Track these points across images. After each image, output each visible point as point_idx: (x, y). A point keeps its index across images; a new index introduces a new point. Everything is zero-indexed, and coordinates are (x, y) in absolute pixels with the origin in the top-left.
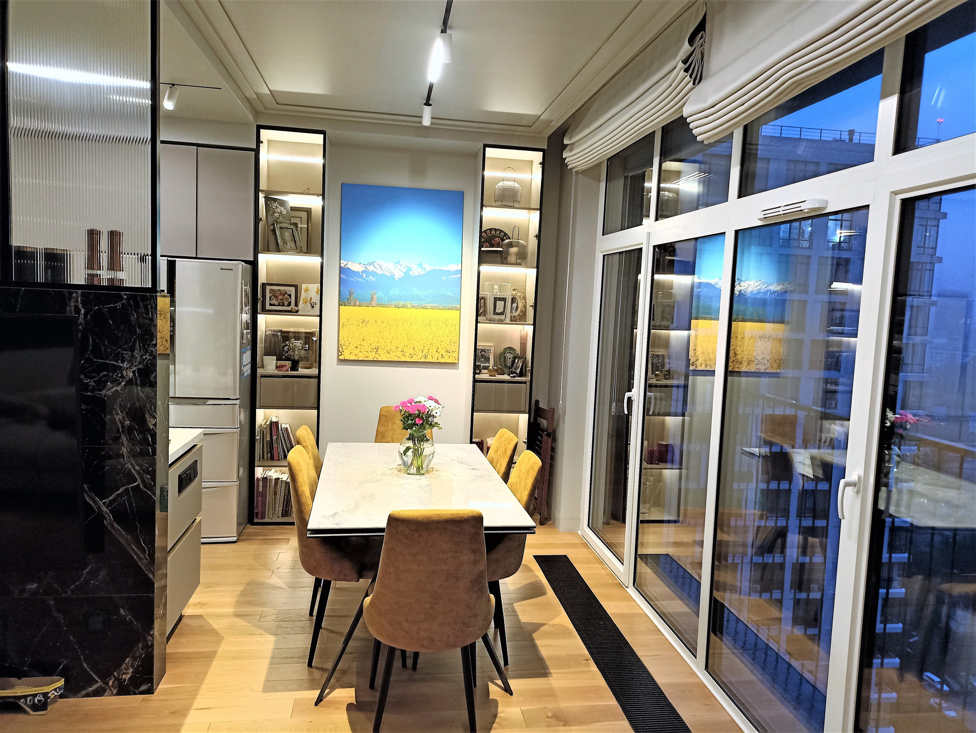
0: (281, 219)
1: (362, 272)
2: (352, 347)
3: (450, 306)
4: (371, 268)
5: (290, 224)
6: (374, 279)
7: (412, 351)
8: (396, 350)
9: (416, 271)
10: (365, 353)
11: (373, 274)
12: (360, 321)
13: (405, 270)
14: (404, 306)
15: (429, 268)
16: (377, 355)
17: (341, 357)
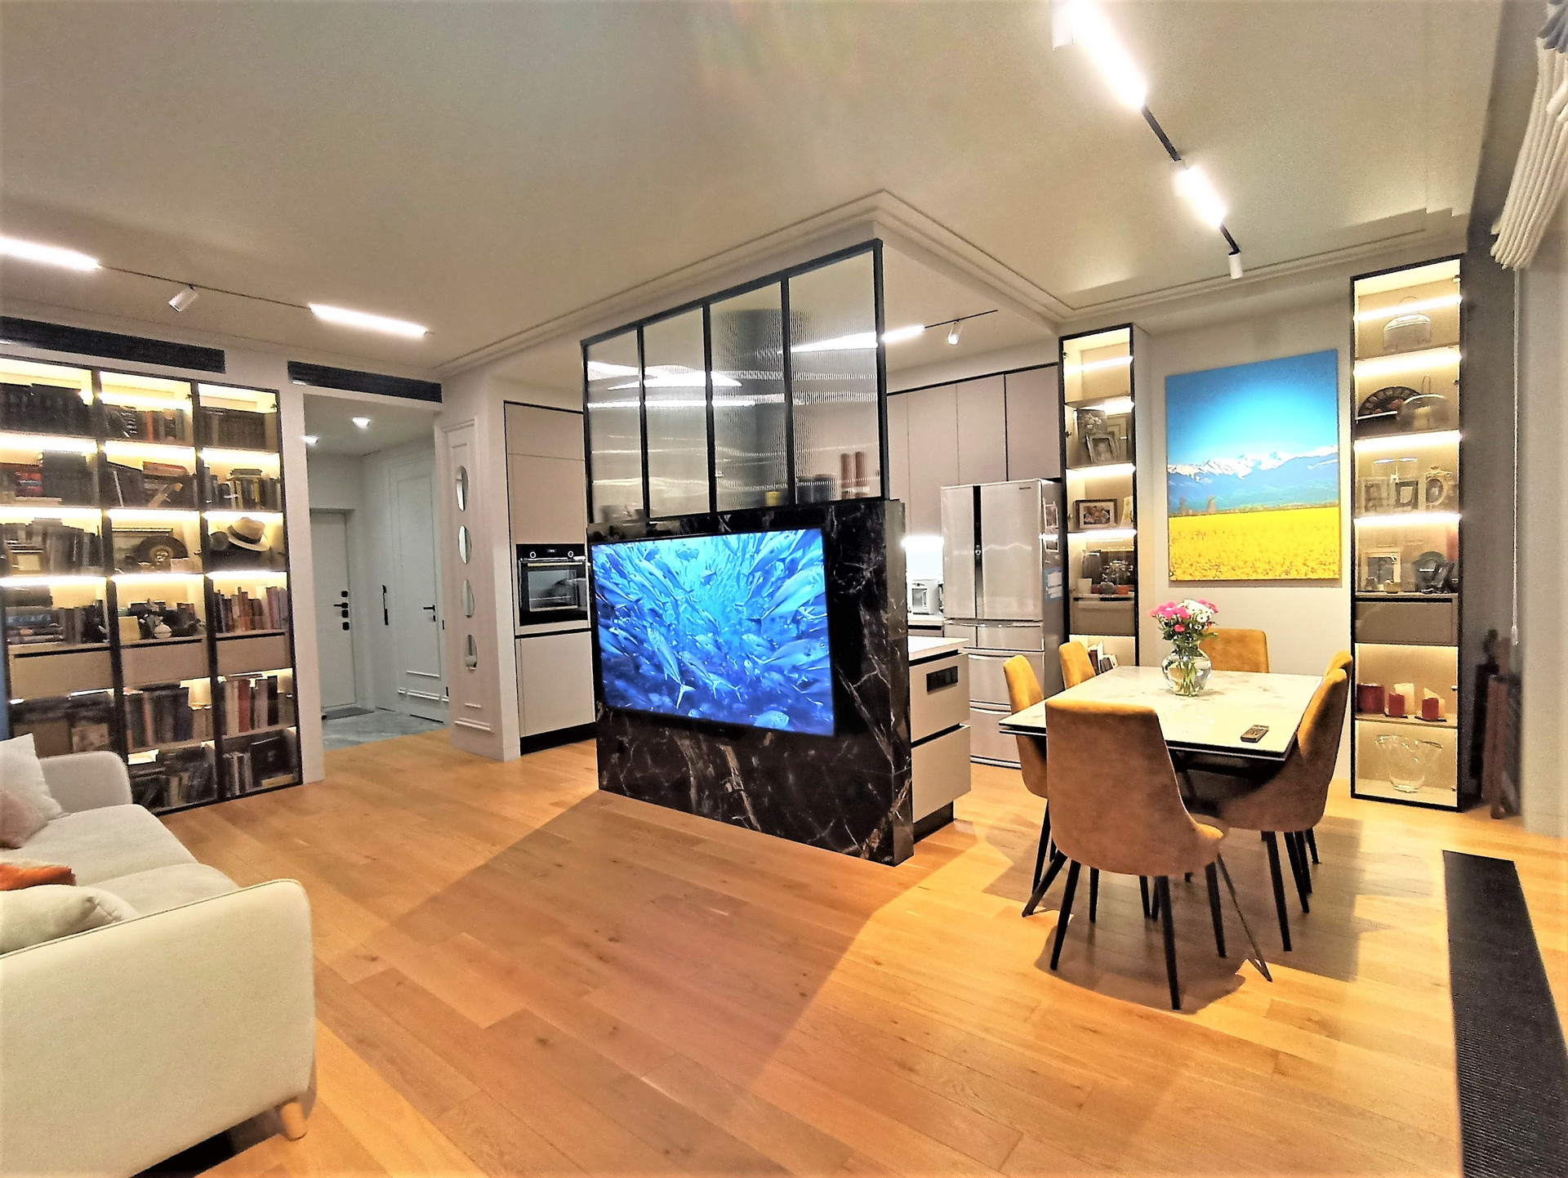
0: (1095, 430)
1: (1195, 475)
2: (1185, 565)
3: (1323, 502)
4: (1206, 469)
5: (1106, 434)
6: (1210, 481)
7: (1267, 566)
8: (1244, 566)
9: (1268, 464)
10: (1202, 571)
11: (1210, 475)
12: (1195, 533)
13: (1252, 464)
14: (1252, 510)
15: (1286, 456)
16: (1218, 574)
17: (1173, 578)
